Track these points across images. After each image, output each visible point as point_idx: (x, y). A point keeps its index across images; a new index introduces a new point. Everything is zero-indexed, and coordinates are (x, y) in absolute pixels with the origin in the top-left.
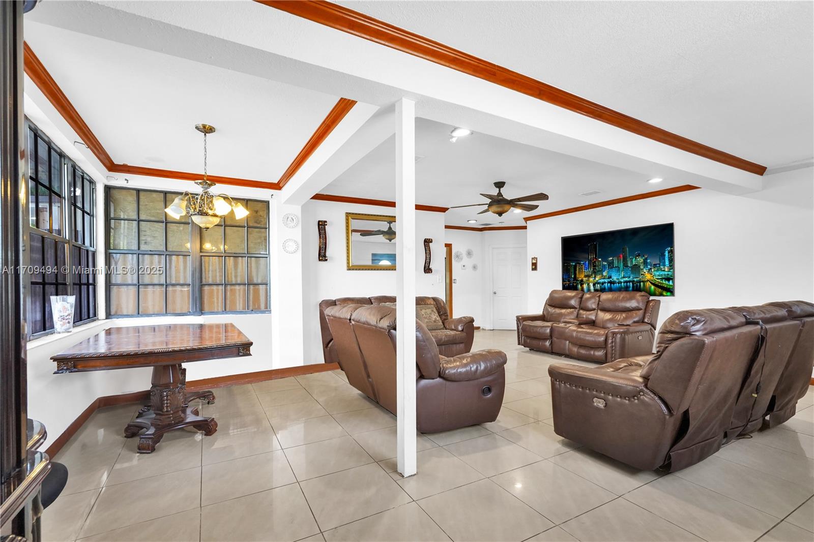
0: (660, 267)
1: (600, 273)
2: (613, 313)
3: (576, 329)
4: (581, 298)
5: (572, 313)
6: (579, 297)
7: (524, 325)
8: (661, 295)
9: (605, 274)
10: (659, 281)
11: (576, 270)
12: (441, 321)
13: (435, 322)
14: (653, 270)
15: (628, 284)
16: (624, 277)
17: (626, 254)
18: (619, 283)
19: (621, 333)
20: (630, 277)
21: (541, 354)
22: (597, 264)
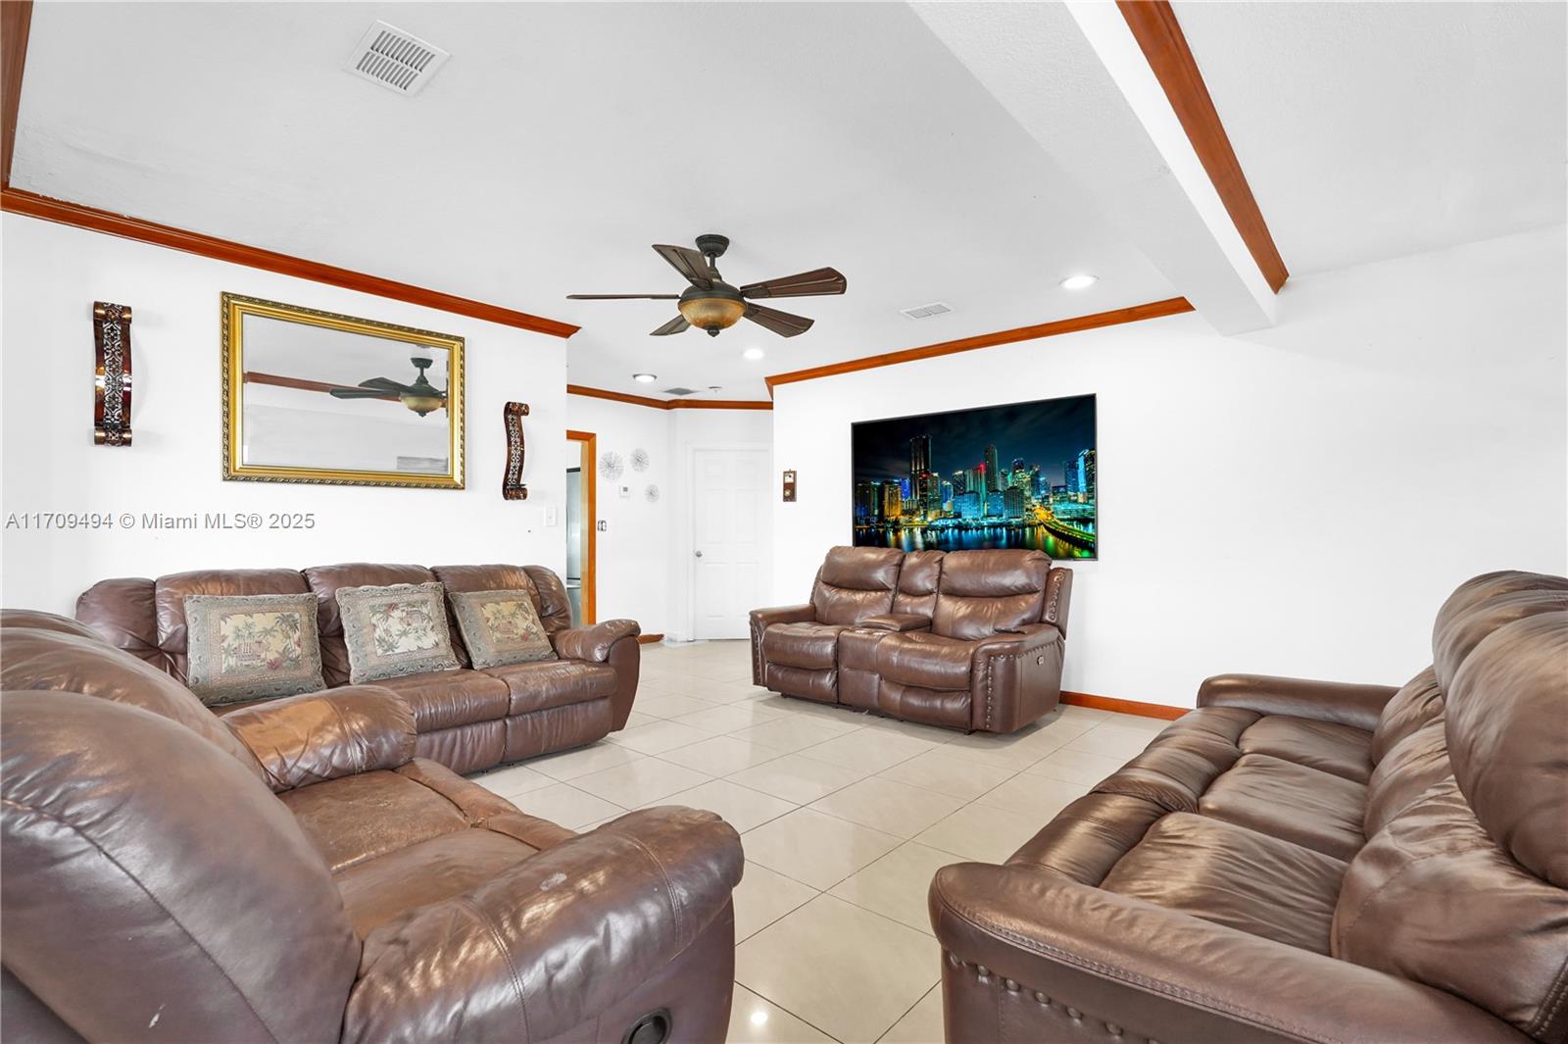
0: (1066, 492)
1: (935, 504)
2: (975, 601)
3: (898, 644)
4: (900, 565)
5: (878, 602)
6: (895, 562)
7: (769, 635)
8: (1070, 556)
9: (946, 507)
10: (1065, 524)
11: (884, 499)
12: (543, 635)
13: (524, 638)
14: (1051, 500)
15: (998, 530)
16: (988, 516)
17: (992, 462)
18: (977, 529)
19: (1007, 653)
20: (1001, 516)
21: (812, 706)
22: (929, 484)
